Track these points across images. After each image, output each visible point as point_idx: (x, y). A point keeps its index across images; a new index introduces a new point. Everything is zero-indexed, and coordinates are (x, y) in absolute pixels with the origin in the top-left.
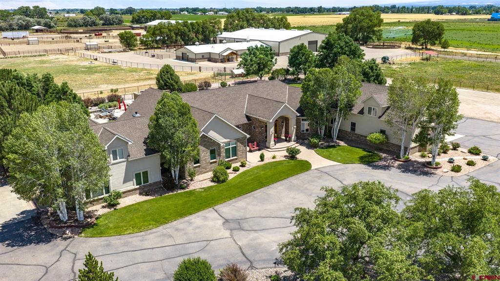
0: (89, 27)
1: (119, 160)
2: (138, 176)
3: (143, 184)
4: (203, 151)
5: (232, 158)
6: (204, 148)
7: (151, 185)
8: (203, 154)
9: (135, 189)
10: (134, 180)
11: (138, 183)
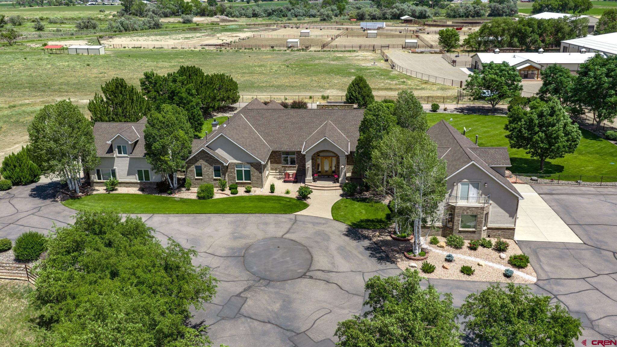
0: (470, 18)
1: (123, 155)
2: (140, 173)
3: (144, 181)
4: (206, 166)
5: (244, 181)
6: (206, 164)
7: (151, 183)
8: (205, 169)
9: (137, 183)
10: (137, 175)
11: (140, 178)
